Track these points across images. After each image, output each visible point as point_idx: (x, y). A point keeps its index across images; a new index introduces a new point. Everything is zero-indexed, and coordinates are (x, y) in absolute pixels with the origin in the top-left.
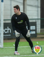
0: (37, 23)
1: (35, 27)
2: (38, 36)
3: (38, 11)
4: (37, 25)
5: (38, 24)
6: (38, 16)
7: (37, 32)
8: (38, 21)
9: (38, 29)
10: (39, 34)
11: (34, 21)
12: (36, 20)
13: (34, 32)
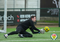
0: (37, 12)
2: (38, 23)
4: (37, 14)
6: (38, 6)
7: (37, 20)
8: (38, 10)
9: (38, 17)
11: (34, 10)
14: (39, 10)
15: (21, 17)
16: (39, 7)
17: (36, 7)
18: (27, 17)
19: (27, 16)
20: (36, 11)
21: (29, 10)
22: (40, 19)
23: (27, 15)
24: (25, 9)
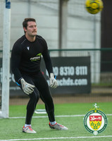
0: (92, 60)
1: (86, 68)
2: (94, 91)
3: (94, 30)
4: (92, 65)
5: (95, 62)
6: (95, 43)
7: (92, 81)
8: (95, 55)
9: (95, 73)
10: (97, 87)
11: (85, 54)
12: (89, 53)
13: (84, 82)
14: (98, 54)
16: (98, 46)
17: (91, 46)
18: (66, 74)
19: (64, 71)
20: (89, 57)
21: (69, 54)
22: (101, 78)
23: (66, 68)
24: (60, 50)
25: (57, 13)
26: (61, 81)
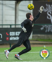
15: (11, 35)
23: (18, 32)
25: (14, 9)
26: (16, 38)
